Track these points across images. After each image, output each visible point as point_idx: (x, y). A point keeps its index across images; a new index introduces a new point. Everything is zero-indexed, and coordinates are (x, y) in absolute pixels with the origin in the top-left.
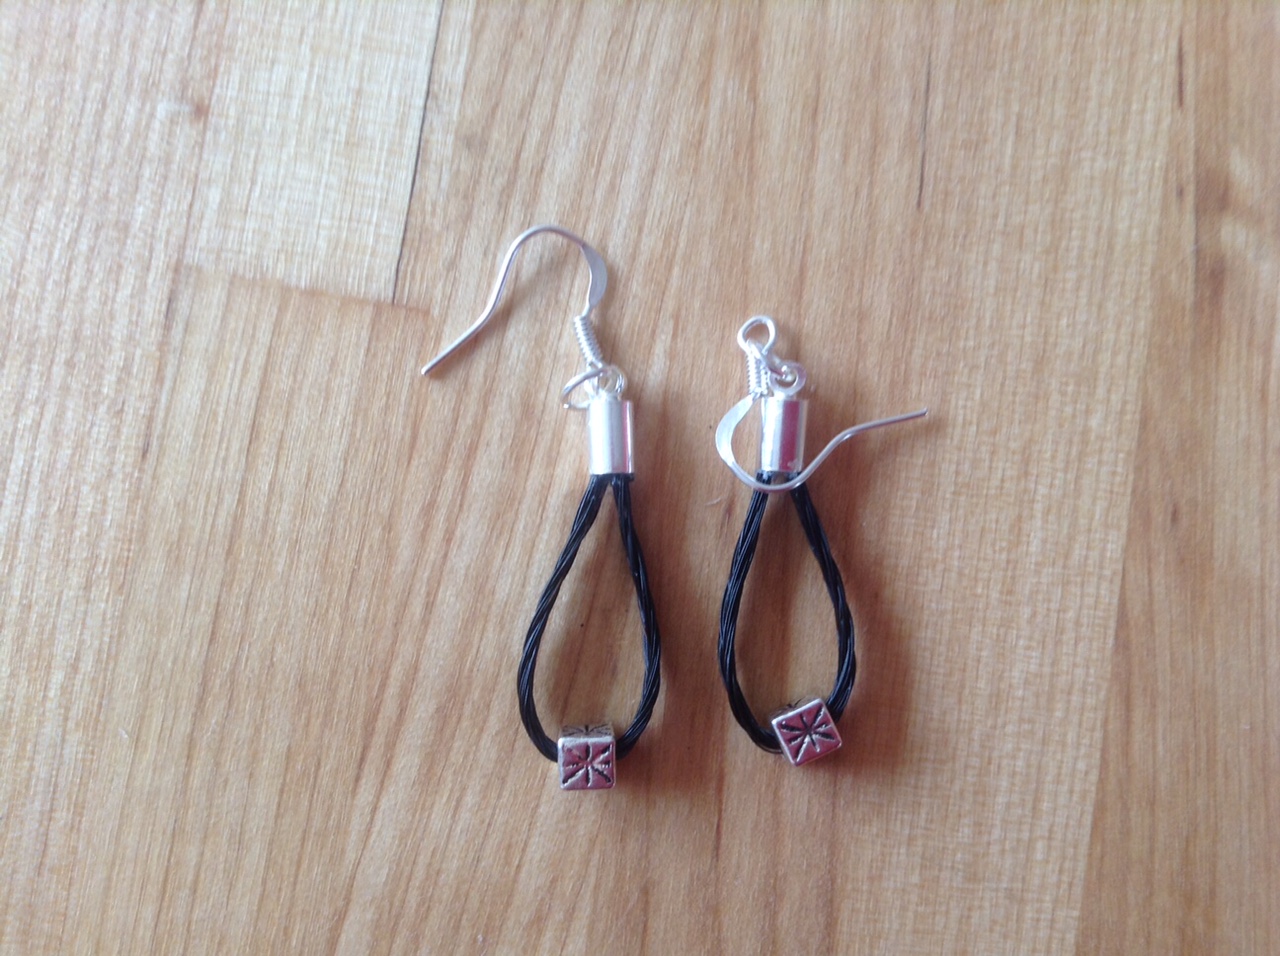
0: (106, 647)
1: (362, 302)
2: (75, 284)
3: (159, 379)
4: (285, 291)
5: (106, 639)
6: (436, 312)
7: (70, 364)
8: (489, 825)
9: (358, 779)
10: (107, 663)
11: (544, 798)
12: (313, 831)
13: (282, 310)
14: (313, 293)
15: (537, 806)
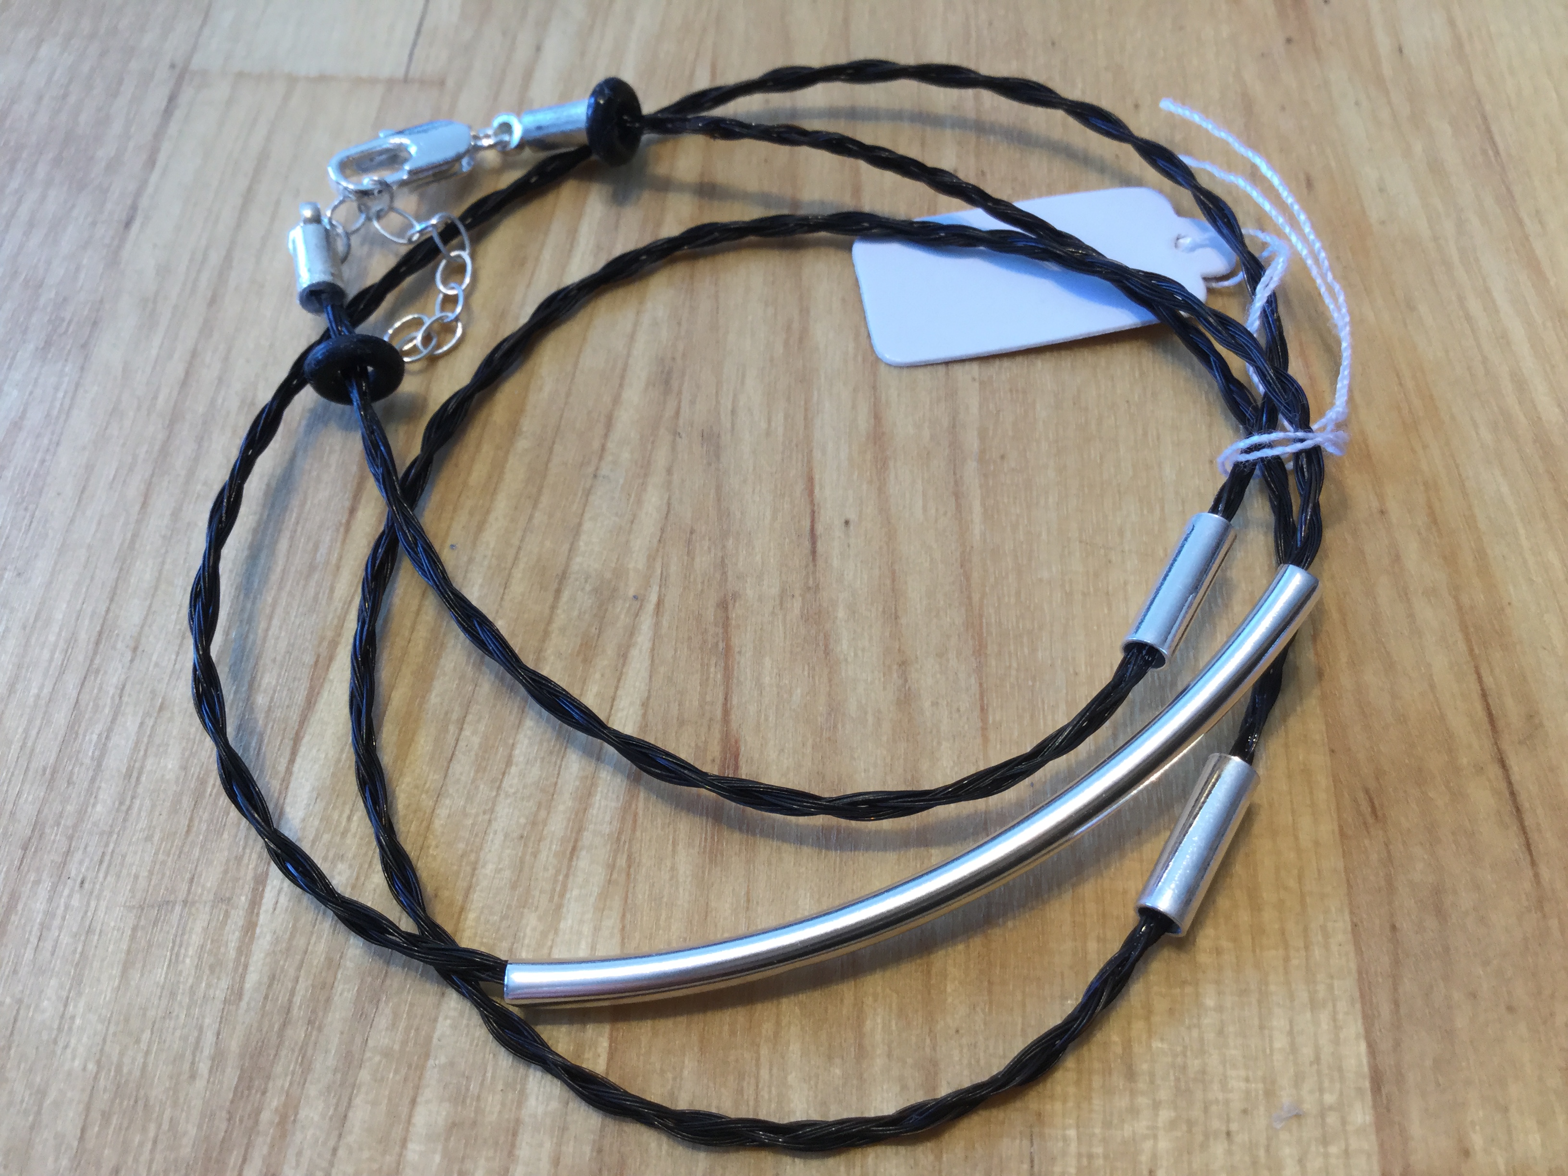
0: (57, 404)
1: (373, 81)
2: (72, 99)
3: (151, 162)
4: (292, 80)
5: (60, 395)
6: (450, 83)
7: (57, 161)
8: (519, 548)
9: (352, 511)
10: (58, 418)
11: (587, 516)
12: (293, 569)
13: (287, 97)
14: (323, 79)
15: (580, 524)
